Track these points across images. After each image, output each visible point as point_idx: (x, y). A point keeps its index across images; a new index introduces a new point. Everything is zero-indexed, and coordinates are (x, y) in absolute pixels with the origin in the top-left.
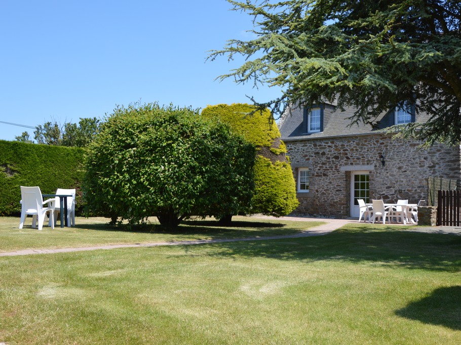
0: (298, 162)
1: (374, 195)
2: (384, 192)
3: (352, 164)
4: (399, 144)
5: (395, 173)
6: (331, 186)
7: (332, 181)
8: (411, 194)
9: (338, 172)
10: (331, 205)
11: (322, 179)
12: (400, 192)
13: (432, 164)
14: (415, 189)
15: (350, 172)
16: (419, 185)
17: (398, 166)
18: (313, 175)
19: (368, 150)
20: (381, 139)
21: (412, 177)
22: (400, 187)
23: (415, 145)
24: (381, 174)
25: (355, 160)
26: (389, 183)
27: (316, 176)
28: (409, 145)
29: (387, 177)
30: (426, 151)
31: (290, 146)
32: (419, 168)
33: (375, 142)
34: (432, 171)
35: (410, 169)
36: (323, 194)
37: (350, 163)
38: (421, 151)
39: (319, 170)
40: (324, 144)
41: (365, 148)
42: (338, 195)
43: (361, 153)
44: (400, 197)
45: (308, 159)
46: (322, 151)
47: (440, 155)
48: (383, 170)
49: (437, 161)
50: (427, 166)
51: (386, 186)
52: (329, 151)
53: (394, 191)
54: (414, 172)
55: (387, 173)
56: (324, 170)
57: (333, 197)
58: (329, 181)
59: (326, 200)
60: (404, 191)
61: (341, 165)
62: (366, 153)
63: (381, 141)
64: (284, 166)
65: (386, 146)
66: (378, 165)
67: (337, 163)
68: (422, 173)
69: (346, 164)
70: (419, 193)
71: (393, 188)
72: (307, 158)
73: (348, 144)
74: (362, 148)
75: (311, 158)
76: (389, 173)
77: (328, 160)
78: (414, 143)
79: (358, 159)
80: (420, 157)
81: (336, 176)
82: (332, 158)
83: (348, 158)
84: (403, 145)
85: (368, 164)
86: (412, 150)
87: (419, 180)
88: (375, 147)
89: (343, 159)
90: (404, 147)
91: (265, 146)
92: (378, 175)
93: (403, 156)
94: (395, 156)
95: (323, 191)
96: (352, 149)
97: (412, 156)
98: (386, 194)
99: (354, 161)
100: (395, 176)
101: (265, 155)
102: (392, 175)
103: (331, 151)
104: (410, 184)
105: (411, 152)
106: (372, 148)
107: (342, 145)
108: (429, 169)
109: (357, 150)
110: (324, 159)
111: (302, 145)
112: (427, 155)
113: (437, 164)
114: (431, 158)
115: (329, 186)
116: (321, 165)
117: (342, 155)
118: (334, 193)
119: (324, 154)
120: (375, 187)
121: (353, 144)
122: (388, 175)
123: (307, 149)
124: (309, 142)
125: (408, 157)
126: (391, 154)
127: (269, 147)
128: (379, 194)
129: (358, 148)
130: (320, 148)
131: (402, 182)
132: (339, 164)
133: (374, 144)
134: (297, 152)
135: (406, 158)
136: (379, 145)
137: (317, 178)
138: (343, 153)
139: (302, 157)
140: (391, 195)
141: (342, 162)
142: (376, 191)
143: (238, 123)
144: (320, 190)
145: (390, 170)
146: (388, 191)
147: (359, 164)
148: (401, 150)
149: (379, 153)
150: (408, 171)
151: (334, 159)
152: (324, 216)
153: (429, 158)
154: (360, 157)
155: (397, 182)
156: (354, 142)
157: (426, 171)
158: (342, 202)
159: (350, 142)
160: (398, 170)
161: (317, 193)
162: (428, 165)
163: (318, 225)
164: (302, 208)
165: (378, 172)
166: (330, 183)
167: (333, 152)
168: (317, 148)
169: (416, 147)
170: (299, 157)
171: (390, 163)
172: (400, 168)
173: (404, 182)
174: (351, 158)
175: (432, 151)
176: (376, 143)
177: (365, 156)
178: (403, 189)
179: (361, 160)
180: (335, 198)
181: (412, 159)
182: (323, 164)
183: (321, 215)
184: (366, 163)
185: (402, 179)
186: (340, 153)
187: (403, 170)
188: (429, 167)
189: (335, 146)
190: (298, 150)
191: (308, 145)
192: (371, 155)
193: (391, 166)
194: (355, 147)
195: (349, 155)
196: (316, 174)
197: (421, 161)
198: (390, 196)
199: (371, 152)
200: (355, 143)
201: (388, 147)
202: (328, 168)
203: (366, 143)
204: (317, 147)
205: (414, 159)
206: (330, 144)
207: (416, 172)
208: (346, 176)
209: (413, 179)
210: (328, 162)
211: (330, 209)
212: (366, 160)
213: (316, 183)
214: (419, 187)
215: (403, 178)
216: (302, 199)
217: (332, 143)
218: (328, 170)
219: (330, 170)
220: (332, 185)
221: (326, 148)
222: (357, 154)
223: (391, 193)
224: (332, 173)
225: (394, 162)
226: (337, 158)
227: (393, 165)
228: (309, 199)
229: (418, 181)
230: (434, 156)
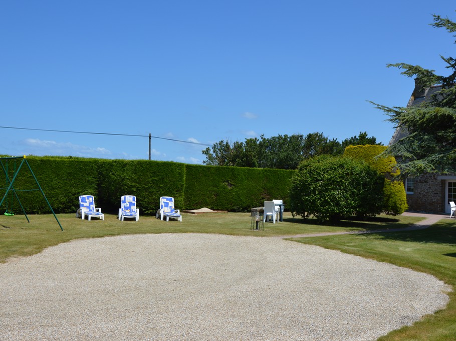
3: (446, 175)
7: (431, 187)
9: (435, 180)
10: (430, 204)
11: (424, 184)
15: (445, 180)
18: (417, 181)
27: (421, 182)
36: (424, 195)
39: (421, 178)
42: (436, 197)
56: (425, 178)
58: (429, 186)
59: (426, 200)
61: (438, 175)
64: (399, 184)
67: (435, 173)
69: (442, 175)
81: (434, 183)
91: (387, 172)
95: (424, 193)
101: (387, 178)
115: (429, 190)
116: (423, 175)
118: (433, 195)
127: (389, 173)
137: (420, 184)
143: (371, 158)
144: (422, 193)
147: (451, 175)
152: (425, 211)
158: (439, 202)
161: (419, 195)
163: (420, 220)
180: (433, 199)
183: (422, 211)
208: (442, 183)
211: (429, 207)
213: (419, 187)
218: (428, 178)
220: (431, 189)
224: (431, 180)
228: (413, 199)
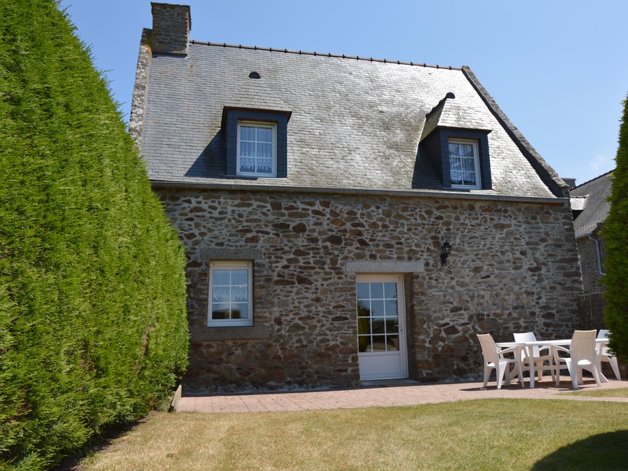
0: (222, 244)
1: (425, 326)
2: (447, 320)
3: (373, 257)
4: (474, 222)
5: (467, 280)
6: (320, 309)
7: (322, 297)
8: (501, 321)
9: (337, 274)
10: (320, 355)
11: (295, 290)
12: (480, 317)
13: (535, 265)
14: (508, 312)
16: (515, 304)
17: (473, 265)
18: (269, 280)
19: (409, 230)
20: (438, 209)
21: (501, 289)
22: (479, 308)
23: (503, 227)
24: (440, 281)
25: (381, 247)
26: (457, 299)
27: (277, 283)
28: (492, 226)
29: (452, 288)
30: (522, 240)
31: (193, 200)
32: (512, 271)
33: (423, 214)
34: (536, 278)
35: (496, 272)
36: (297, 327)
37: (368, 254)
38: (516, 239)
39: (286, 267)
40: (301, 206)
41: (403, 225)
42: (341, 329)
43: (396, 234)
44: (479, 330)
45: (254, 240)
46: (297, 221)
47: (547, 248)
48: (442, 274)
49: (542, 259)
50: (526, 267)
51: (451, 306)
52: (315, 224)
53: (466, 317)
54: (503, 278)
55: (452, 279)
56: (300, 267)
57: (326, 335)
58: (313, 296)
59: (305, 343)
60: (488, 315)
61: (346, 258)
62: (406, 236)
63: (438, 213)
65: (448, 224)
66: (431, 262)
67: (336, 253)
68: (519, 281)
69: (359, 257)
70: (516, 319)
71: (465, 310)
72: (249, 235)
73: (364, 212)
74: (396, 223)
75: (262, 238)
76: (456, 279)
77: (313, 245)
78: (502, 222)
79: (388, 246)
80: (513, 250)
81: (333, 284)
82: (324, 241)
83: (363, 243)
84: (480, 225)
85: (410, 259)
86: (498, 236)
87: (515, 294)
88: (424, 224)
89: (351, 245)
90: (482, 228)
92: (434, 282)
93: (481, 247)
94: (466, 245)
95: (297, 321)
96: (374, 224)
97: (498, 248)
98: (451, 324)
99: (378, 251)
100: (467, 285)
102: (462, 285)
103: (321, 224)
104: (497, 301)
105: (497, 239)
106: (419, 225)
107: (351, 213)
108: (531, 273)
109: (385, 226)
110: (301, 241)
111: (236, 202)
112: (525, 247)
113: (544, 264)
114: (533, 254)
115: (313, 309)
116: (292, 256)
117: (348, 235)
118: (328, 325)
119: (300, 229)
120: (428, 310)
121: (377, 213)
122: (454, 283)
123: (250, 213)
124: (258, 196)
125: (491, 248)
126: (458, 241)
128: (437, 325)
129: (387, 223)
130: (291, 215)
131: (483, 297)
132: (341, 256)
133: (422, 217)
134: (217, 219)
135: (487, 251)
136: (433, 220)
137: (279, 288)
138: (351, 231)
139: (234, 231)
140: (462, 325)
141: (350, 252)
142: (429, 317)
144: (288, 318)
145: (458, 272)
146: (455, 318)
147: (390, 258)
148: (477, 235)
149: (433, 238)
150: (492, 277)
151: (328, 244)
152: (301, 384)
153: (529, 252)
154: (393, 242)
155: (472, 298)
156: (378, 208)
157: (525, 278)
158: (350, 345)
159: (369, 207)
160: (472, 274)
161: (277, 327)
162: (528, 266)
164: (230, 369)
165: (434, 276)
166: (318, 300)
167: (326, 227)
168: (283, 215)
169: (505, 230)
170: (224, 232)
171: (457, 259)
172: (477, 270)
173: (487, 297)
174: (371, 243)
175: (533, 240)
176: (426, 216)
177: (403, 241)
178: (486, 313)
179: (394, 250)
180: (329, 337)
181: (499, 253)
182: (298, 253)
183: (289, 383)
184: (406, 256)
185: (482, 293)
186: (345, 231)
187: (483, 273)
188: (530, 269)
189: (333, 213)
190: (220, 213)
191: (255, 204)
192: (416, 239)
193: (460, 265)
194: (381, 220)
195: (366, 237)
196: (276, 278)
197: (516, 258)
198: (460, 328)
199: (416, 235)
200: (380, 211)
201: (451, 227)
202: (312, 265)
203: (405, 214)
204: (283, 211)
205: (502, 253)
206: (318, 207)
207: (508, 279)
209: (503, 292)
210: (313, 249)
211: (316, 366)
212: (406, 249)
213: (276, 301)
214: (516, 308)
215: (483, 290)
216: (230, 343)
217: (326, 204)
218: (313, 268)
219: (317, 270)
220: (323, 306)
221: (308, 215)
222: (384, 236)
223: (462, 321)
224: (322, 275)
225: (465, 258)
226: (335, 240)
227: (463, 264)
228: (251, 343)
229: (513, 296)
230: (537, 249)
